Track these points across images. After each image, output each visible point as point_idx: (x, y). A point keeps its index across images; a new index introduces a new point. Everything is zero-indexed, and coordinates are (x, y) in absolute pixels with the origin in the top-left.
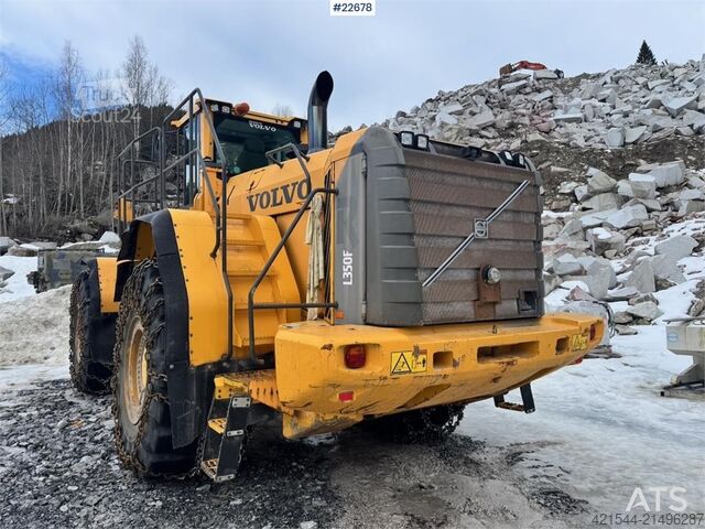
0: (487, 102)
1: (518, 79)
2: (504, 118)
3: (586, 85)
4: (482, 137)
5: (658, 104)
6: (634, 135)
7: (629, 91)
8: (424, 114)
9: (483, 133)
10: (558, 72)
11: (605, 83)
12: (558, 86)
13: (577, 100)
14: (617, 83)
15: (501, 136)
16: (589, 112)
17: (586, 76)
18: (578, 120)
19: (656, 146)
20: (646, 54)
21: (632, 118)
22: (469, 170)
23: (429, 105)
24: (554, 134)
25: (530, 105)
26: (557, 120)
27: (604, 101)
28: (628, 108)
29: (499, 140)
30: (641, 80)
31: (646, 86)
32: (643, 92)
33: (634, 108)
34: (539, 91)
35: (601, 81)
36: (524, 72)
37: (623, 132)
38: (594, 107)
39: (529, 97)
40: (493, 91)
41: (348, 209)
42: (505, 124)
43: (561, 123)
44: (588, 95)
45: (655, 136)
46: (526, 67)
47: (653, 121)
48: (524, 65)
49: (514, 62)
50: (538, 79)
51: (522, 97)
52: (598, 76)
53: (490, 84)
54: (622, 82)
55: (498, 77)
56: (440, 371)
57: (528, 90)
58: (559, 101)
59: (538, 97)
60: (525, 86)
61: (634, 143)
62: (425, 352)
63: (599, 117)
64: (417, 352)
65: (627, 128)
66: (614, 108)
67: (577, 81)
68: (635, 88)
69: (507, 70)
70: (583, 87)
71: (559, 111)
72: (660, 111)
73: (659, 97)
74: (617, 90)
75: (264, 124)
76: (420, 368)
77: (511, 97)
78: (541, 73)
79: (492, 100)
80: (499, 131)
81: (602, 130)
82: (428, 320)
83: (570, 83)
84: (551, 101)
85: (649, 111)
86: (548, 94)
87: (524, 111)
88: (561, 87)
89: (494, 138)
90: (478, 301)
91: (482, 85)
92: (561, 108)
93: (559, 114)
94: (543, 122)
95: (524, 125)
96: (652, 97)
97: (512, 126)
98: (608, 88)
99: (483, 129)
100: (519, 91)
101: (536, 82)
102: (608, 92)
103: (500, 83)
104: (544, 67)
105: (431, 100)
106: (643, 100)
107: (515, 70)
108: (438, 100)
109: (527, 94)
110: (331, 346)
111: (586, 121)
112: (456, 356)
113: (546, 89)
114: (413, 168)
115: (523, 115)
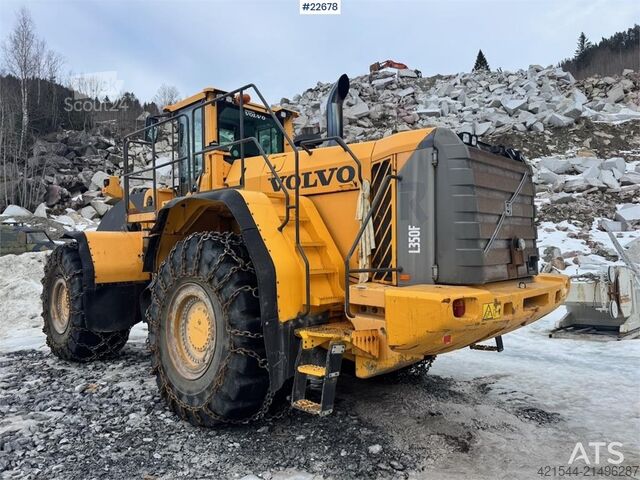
0: (360, 95)
1: (386, 77)
2: (376, 110)
3: (439, 84)
4: (359, 126)
5: (498, 104)
6: (482, 129)
7: (475, 92)
8: (306, 102)
9: (361, 122)
10: (417, 72)
11: (456, 84)
12: (417, 84)
13: (434, 97)
14: (465, 84)
15: (375, 126)
16: (445, 107)
17: (439, 77)
18: (436, 115)
19: (499, 138)
20: (481, 61)
21: (479, 115)
22: (499, 163)
23: (310, 94)
24: (418, 125)
25: (396, 100)
26: (420, 114)
27: (455, 99)
28: (476, 106)
29: (373, 129)
30: (484, 83)
31: (488, 89)
32: (486, 94)
33: (481, 106)
34: (403, 87)
35: (453, 82)
36: (390, 70)
37: (474, 126)
38: (449, 104)
39: (395, 93)
40: (366, 85)
41: (415, 193)
42: (378, 115)
43: (423, 116)
44: (443, 94)
45: (498, 130)
46: (391, 66)
47: (496, 118)
48: (390, 64)
49: (382, 61)
50: (402, 77)
51: (389, 92)
52: (449, 78)
53: (362, 79)
54: (469, 84)
55: (369, 73)
56: (506, 317)
57: (394, 86)
58: (421, 97)
59: (403, 93)
60: (391, 83)
61: (482, 136)
62: (500, 304)
63: (453, 113)
64: (497, 303)
65: (477, 123)
66: (464, 105)
67: (433, 81)
68: (480, 90)
69: (376, 67)
70: (439, 86)
71: (420, 105)
72: (500, 110)
73: (499, 98)
74: (465, 90)
75: (257, 113)
76: (497, 316)
77: (380, 91)
78: (404, 72)
79: (365, 94)
80: (373, 121)
81: (456, 123)
82: (486, 279)
83: (427, 82)
84: (413, 97)
85: (492, 110)
86: (410, 90)
87: (391, 105)
88: (421, 84)
89: (369, 127)
90: (512, 264)
91: (355, 79)
92: (422, 103)
93: (421, 109)
94: (408, 115)
95: (394, 118)
96: (493, 98)
97: (384, 117)
98: (458, 89)
99: (360, 119)
100: (387, 86)
101: (400, 80)
102: (459, 92)
103: (371, 79)
104: (405, 67)
105: (311, 90)
106: (487, 100)
107: (383, 68)
108: (317, 90)
109: (393, 89)
110: (449, 299)
111: (442, 115)
112: (514, 306)
113: (409, 86)
114: (473, 161)
115: (391, 108)
